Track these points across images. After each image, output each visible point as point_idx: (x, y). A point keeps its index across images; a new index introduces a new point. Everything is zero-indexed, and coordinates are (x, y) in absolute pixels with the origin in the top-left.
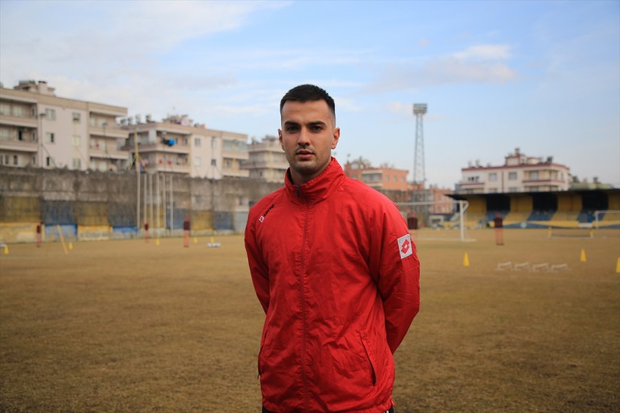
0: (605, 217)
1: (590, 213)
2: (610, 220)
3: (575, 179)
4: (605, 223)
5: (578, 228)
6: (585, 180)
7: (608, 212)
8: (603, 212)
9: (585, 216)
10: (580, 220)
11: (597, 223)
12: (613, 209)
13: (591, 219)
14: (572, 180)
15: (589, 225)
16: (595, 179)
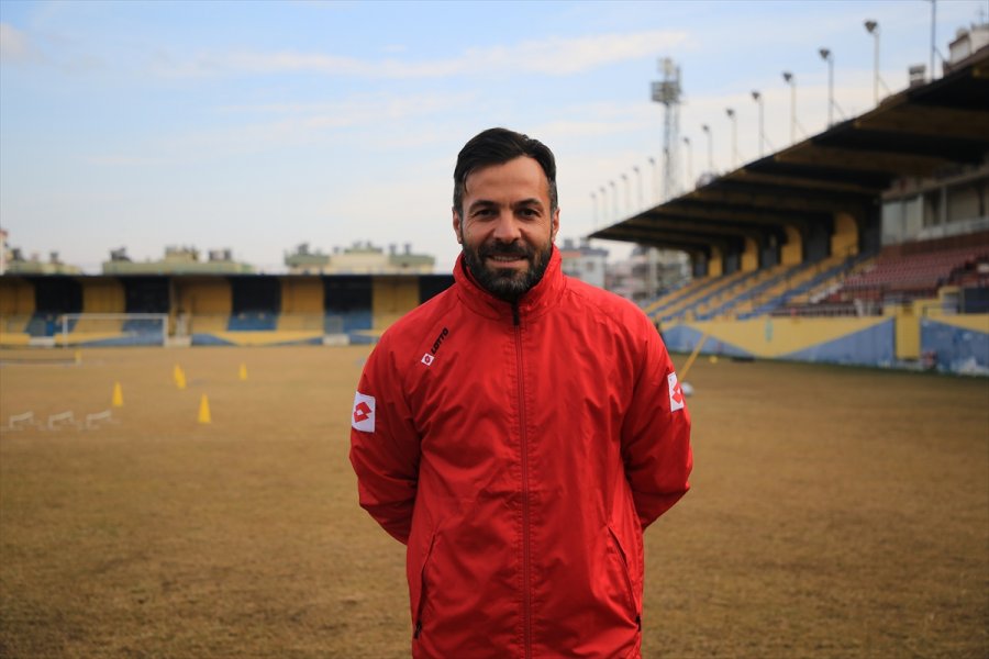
0: (77, 326)
1: (50, 318)
2: (86, 331)
3: (16, 254)
4: (78, 336)
5: (27, 347)
6: (35, 257)
7: (83, 317)
8: (73, 316)
9: (42, 324)
10: (32, 332)
11: (64, 337)
12: (91, 311)
13: (53, 330)
14: (10, 256)
15: (49, 341)
16: (54, 256)
